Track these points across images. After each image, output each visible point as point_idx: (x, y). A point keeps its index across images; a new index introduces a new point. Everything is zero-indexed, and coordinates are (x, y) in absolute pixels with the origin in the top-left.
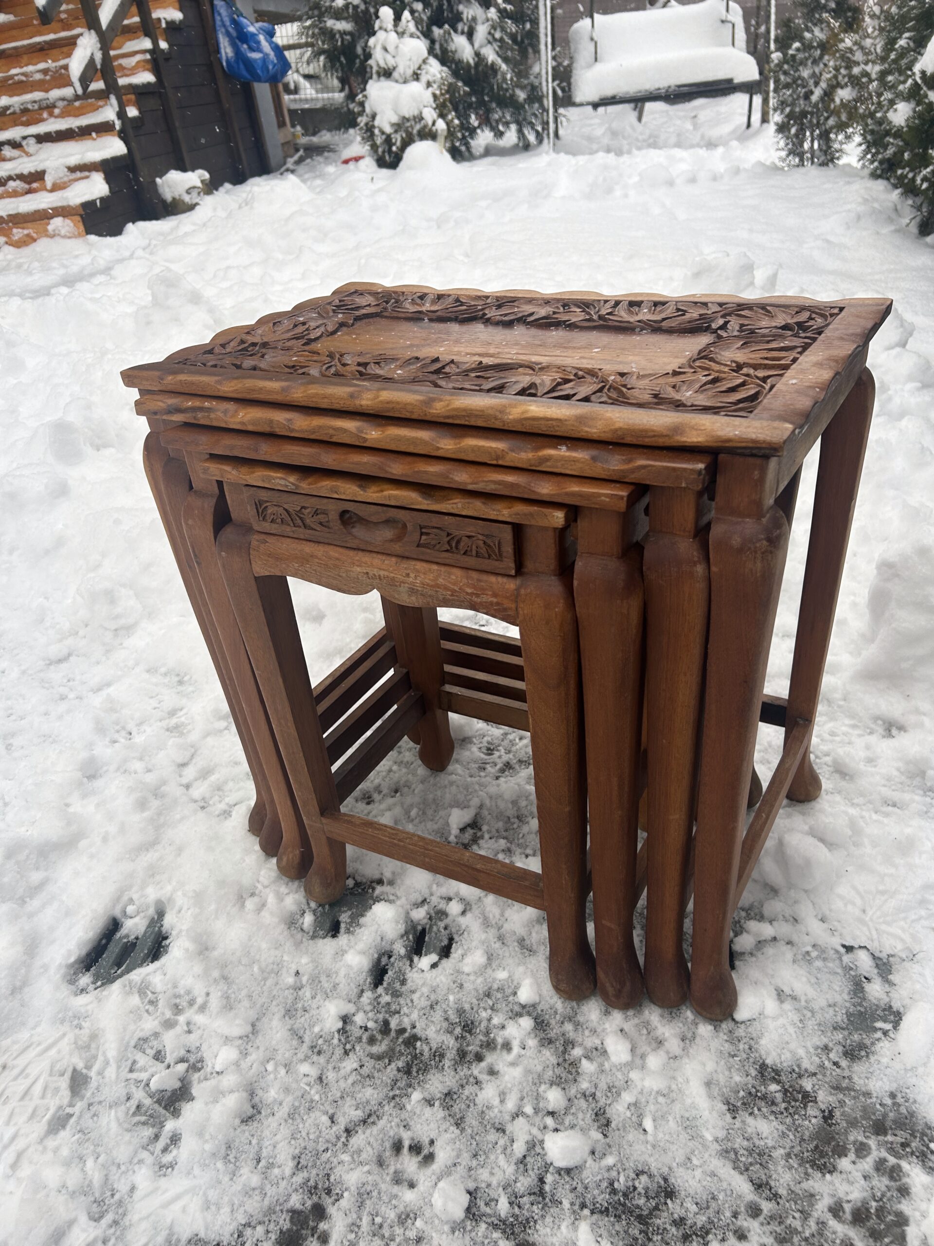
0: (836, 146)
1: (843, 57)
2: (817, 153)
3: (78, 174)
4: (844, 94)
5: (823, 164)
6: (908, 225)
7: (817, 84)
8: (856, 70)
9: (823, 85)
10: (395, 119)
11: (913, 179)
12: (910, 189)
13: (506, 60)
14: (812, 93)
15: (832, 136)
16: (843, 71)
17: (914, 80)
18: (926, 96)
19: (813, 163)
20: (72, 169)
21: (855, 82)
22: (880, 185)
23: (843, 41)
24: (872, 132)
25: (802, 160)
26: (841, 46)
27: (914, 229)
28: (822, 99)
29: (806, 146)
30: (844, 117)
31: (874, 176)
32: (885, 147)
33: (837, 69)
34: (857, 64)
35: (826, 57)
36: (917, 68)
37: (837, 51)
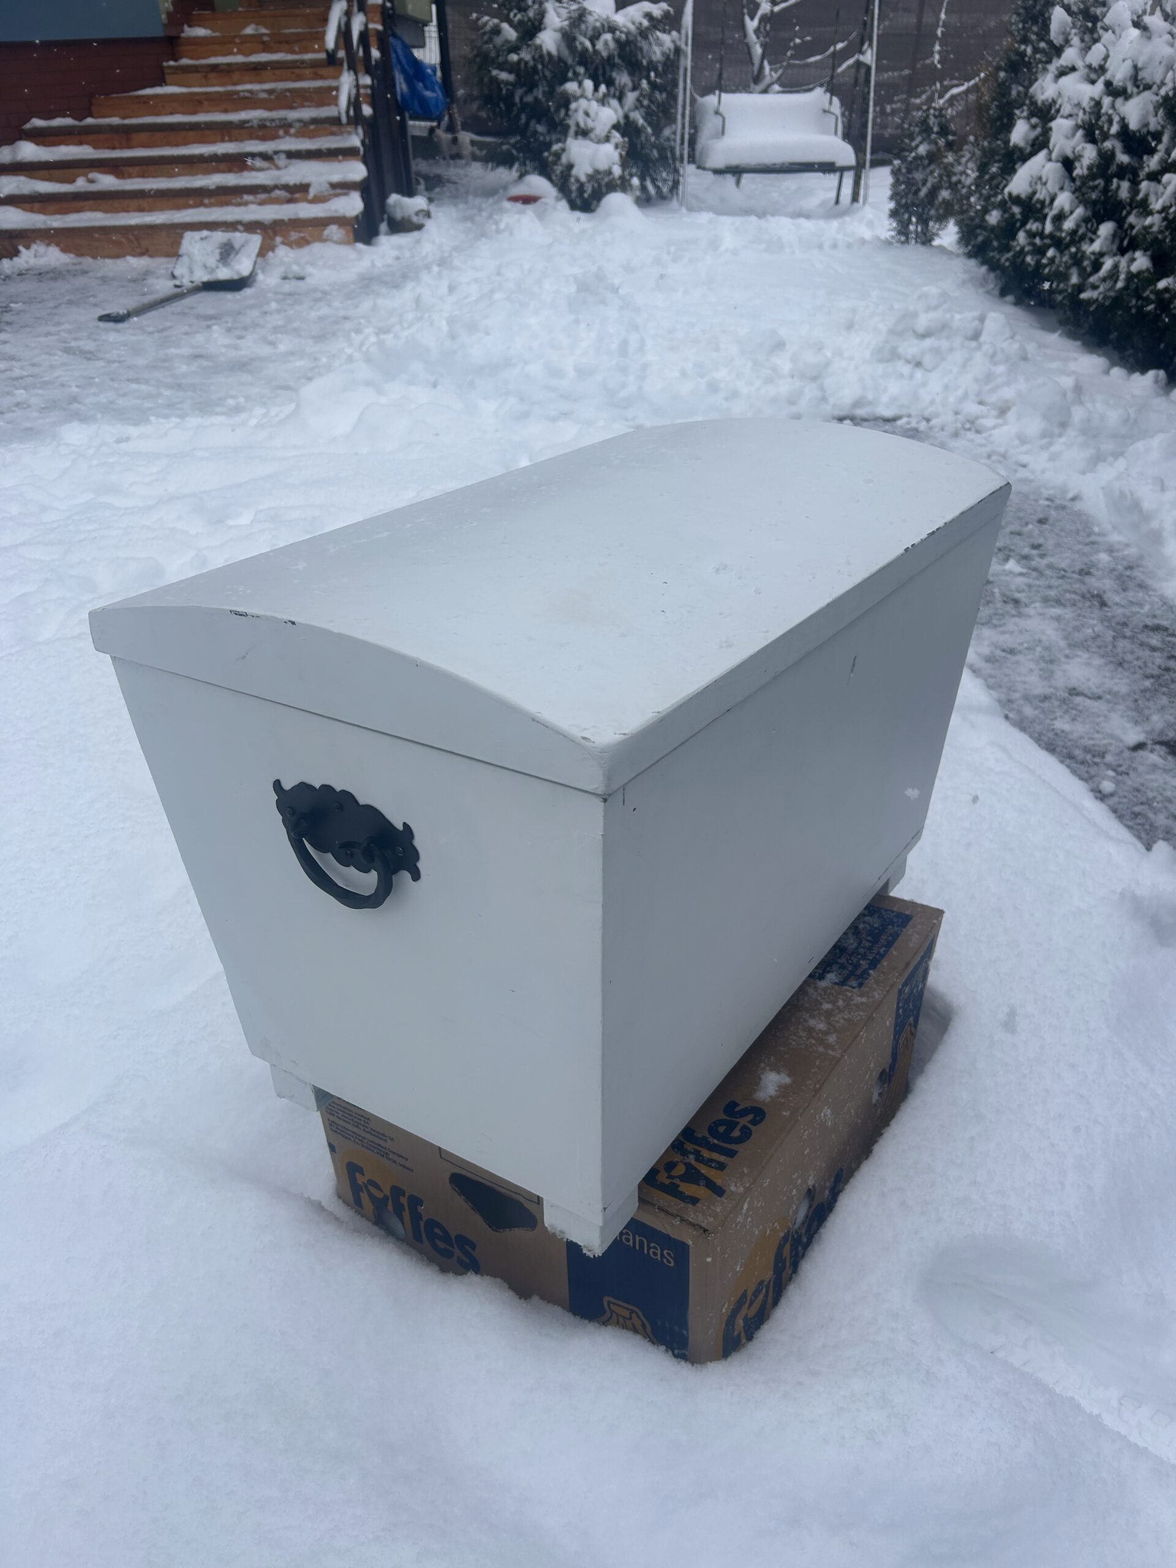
0: (934, 231)
1: (945, 168)
2: (920, 235)
3: (338, 191)
4: (945, 194)
5: (924, 243)
6: (993, 289)
7: (924, 184)
8: (954, 179)
9: (929, 185)
10: (590, 171)
11: (999, 260)
12: (994, 266)
13: (650, 124)
14: (919, 190)
15: (931, 224)
16: (945, 178)
17: (1003, 197)
18: (1010, 208)
19: (916, 242)
20: (334, 186)
21: (953, 187)
22: (972, 263)
23: (946, 157)
24: (967, 225)
25: (907, 238)
26: (946, 161)
27: (996, 292)
28: (927, 195)
29: (912, 228)
30: (941, 211)
31: (970, 255)
32: (976, 237)
33: (940, 176)
34: (955, 174)
35: (932, 167)
36: (1006, 190)
37: (942, 163)
